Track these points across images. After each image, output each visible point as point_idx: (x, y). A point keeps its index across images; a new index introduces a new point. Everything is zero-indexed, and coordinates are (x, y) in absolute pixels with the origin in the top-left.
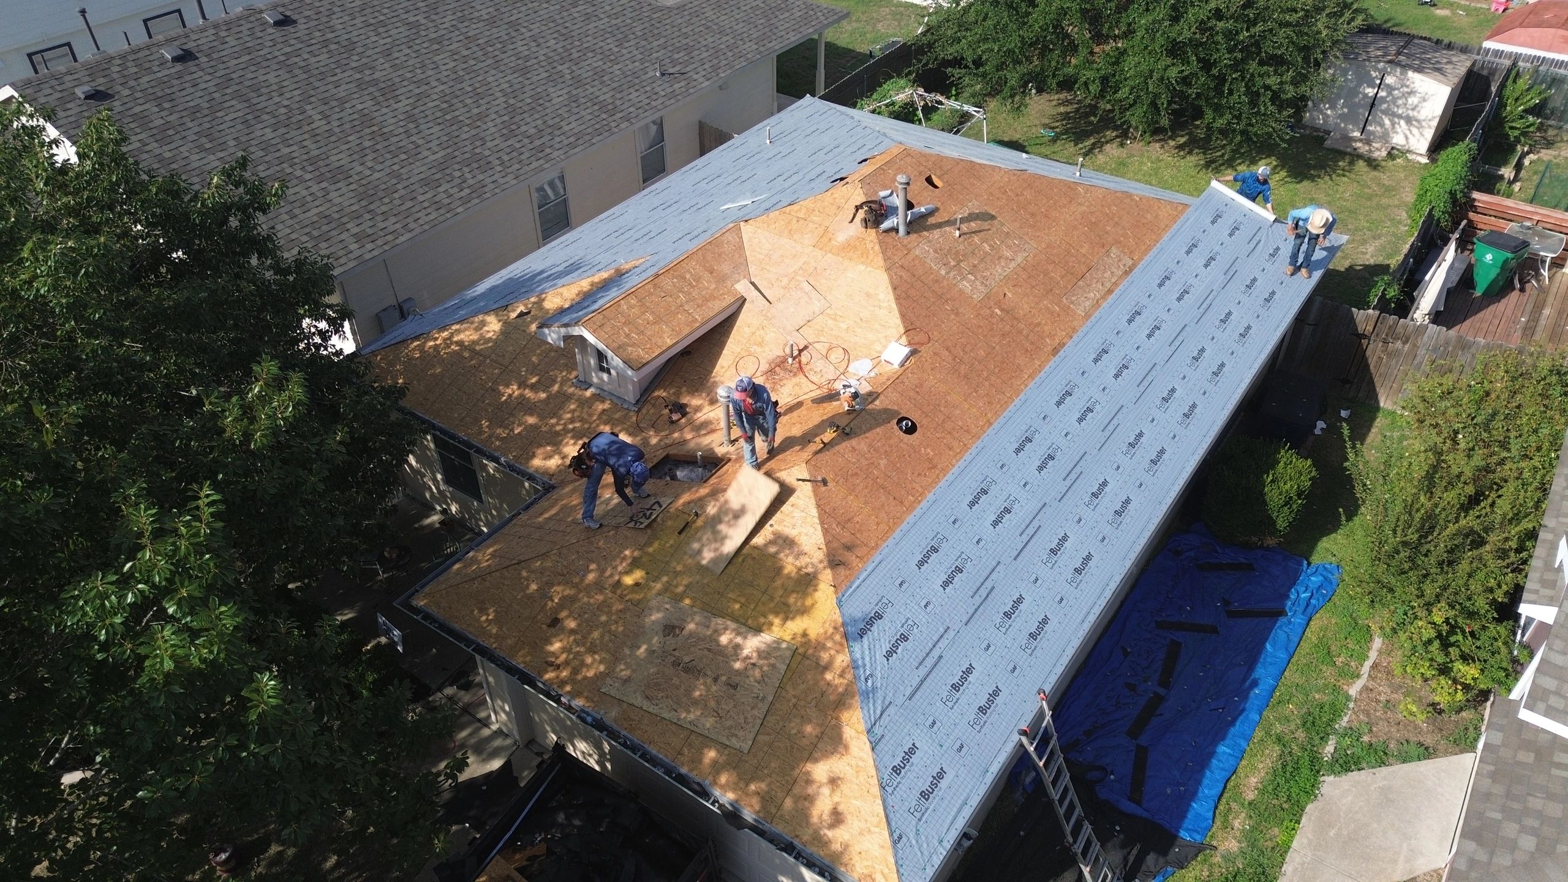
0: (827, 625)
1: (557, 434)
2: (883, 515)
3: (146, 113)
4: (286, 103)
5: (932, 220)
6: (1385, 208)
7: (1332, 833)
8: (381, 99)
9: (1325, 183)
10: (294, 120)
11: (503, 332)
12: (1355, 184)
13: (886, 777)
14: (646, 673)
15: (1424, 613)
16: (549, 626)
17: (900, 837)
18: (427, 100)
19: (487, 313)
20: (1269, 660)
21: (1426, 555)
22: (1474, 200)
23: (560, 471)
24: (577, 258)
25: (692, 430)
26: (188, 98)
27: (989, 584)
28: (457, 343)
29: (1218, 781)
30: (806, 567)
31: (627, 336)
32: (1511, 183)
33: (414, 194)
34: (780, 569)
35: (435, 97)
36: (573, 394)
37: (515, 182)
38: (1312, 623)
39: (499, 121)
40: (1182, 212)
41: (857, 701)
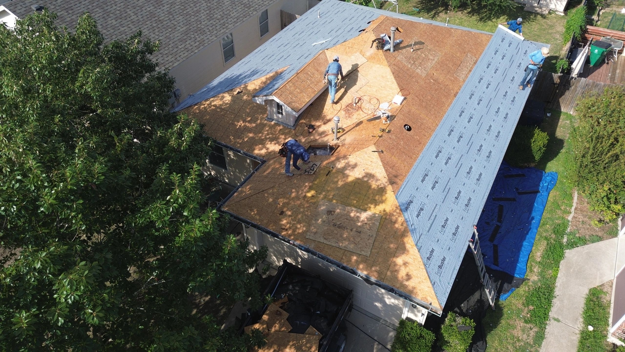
0: (393, 207)
1: (263, 140)
2: (405, 163)
3: (62, 16)
4: (119, 9)
5: (402, 45)
6: (551, 34)
7: (571, 271)
8: (156, 5)
9: (527, 25)
10: (123, 16)
11: (232, 100)
12: (538, 25)
13: (425, 261)
14: (323, 230)
15: (601, 187)
16: (280, 214)
17: (434, 283)
18: (175, 5)
19: (224, 93)
20: (536, 209)
21: (598, 165)
22: (588, 29)
23: (267, 155)
24: (254, 69)
25: (318, 135)
26: (79, 8)
27: (448, 187)
28: (214, 106)
29: (525, 255)
30: (381, 185)
31: (291, 98)
32: (597, 22)
33: (177, 46)
34: (370, 187)
35: (178, 4)
36: (266, 124)
37: (216, 38)
38: (550, 195)
39: (205, 13)
40: (490, 38)
41: (409, 234)
